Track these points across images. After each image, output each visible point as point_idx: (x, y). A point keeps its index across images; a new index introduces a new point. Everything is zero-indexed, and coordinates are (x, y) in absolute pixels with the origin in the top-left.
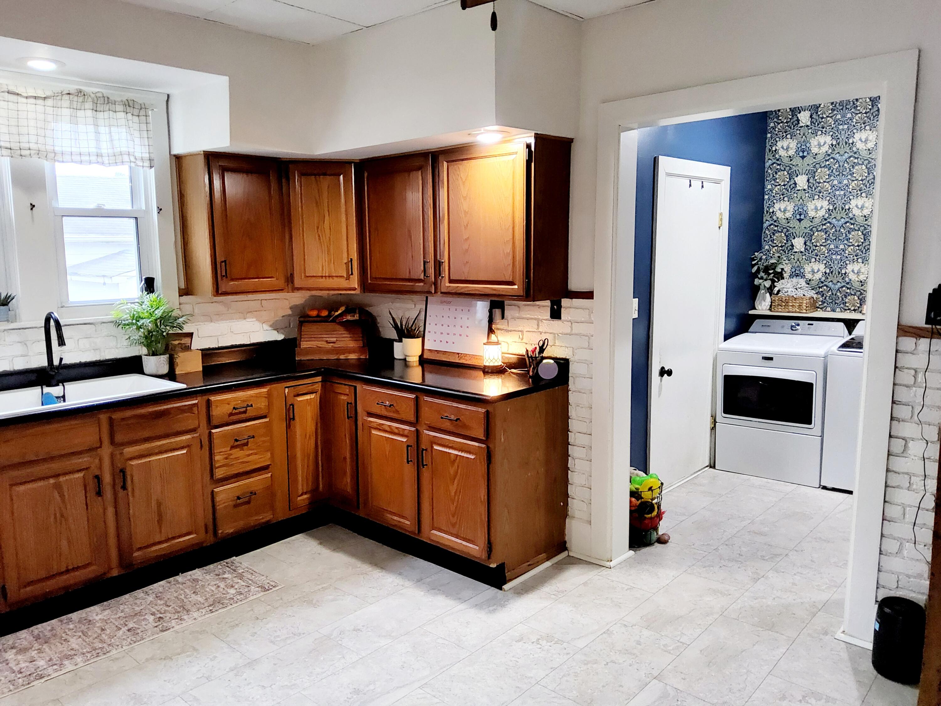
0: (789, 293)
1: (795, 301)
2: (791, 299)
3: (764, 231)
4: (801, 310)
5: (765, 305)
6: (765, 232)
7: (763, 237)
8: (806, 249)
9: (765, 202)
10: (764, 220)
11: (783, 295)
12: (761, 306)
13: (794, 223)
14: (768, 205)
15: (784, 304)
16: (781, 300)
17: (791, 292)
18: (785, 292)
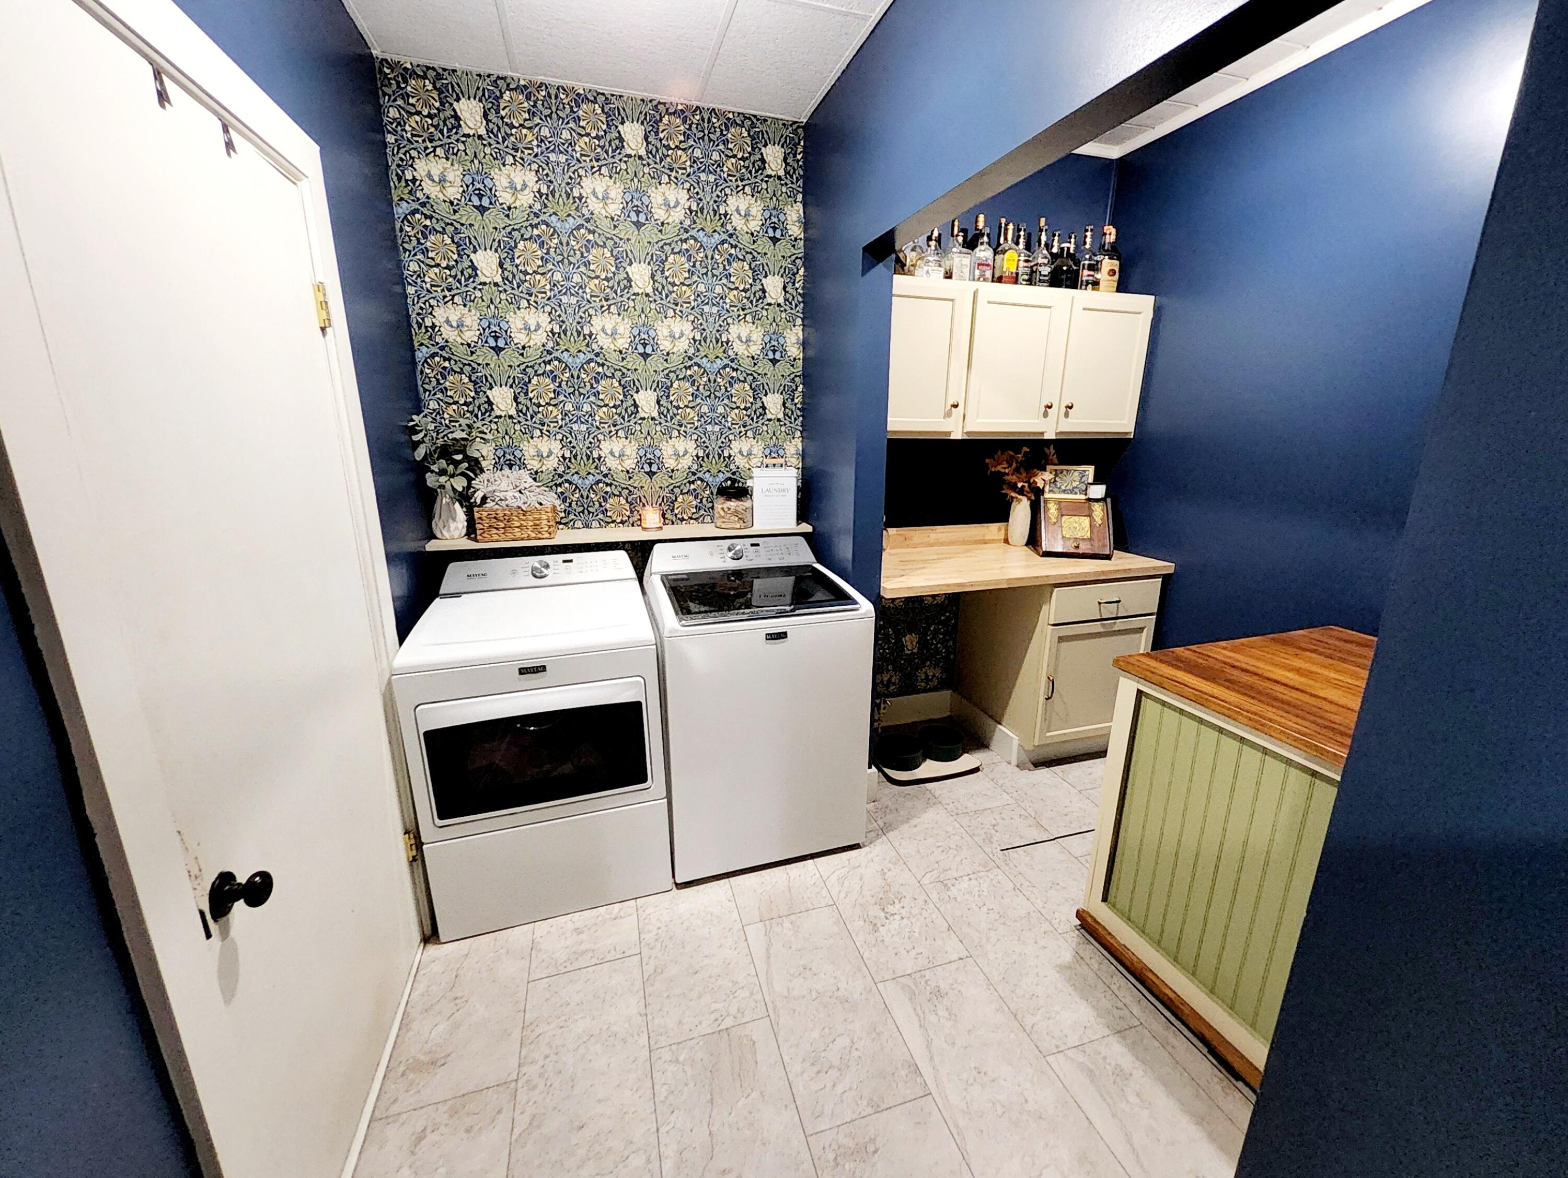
0: (509, 502)
1: (524, 518)
2: (515, 513)
3: (419, 368)
4: (540, 532)
5: (457, 528)
6: (422, 372)
7: (420, 383)
8: (519, 411)
9: (409, 301)
10: (416, 344)
11: (497, 507)
12: (449, 531)
13: (484, 355)
14: (417, 310)
15: (502, 525)
16: (495, 518)
17: (513, 499)
18: (501, 500)
